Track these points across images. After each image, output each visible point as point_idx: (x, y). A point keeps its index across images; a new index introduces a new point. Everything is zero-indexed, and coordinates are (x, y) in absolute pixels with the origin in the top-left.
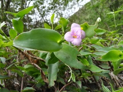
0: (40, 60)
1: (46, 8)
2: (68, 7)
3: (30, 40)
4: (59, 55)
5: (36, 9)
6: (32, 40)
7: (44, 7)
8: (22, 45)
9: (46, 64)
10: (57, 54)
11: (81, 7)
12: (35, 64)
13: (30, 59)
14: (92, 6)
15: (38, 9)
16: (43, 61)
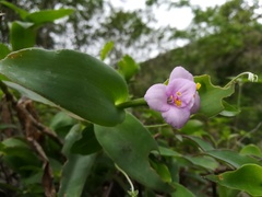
0: (51, 136)
1: (92, 31)
2: (137, 44)
3: (48, 73)
4: (107, 137)
5: (70, 26)
6: (55, 76)
7: (88, 27)
8: (23, 80)
9: (65, 150)
10: (102, 134)
11: (163, 52)
12: (36, 144)
13: (28, 125)
14: (184, 57)
15: (75, 27)
16: (56, 140)
